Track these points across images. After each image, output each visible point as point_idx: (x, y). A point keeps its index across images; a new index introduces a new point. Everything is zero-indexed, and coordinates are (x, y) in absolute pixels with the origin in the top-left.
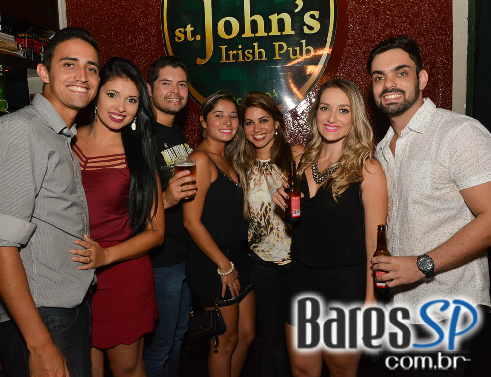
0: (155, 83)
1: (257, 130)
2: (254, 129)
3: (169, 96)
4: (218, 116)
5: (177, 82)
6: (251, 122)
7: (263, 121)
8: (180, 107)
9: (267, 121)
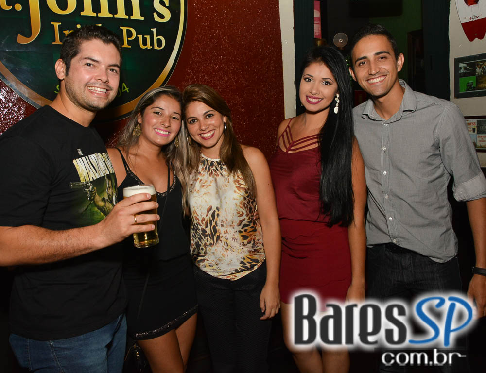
0: (74, 61)
1: (203, 128)
2: (200, 126)
4: (157, 113)
6: (195, 120)
7: (208, 116)
8: (106, 101)
9: (213, 115)
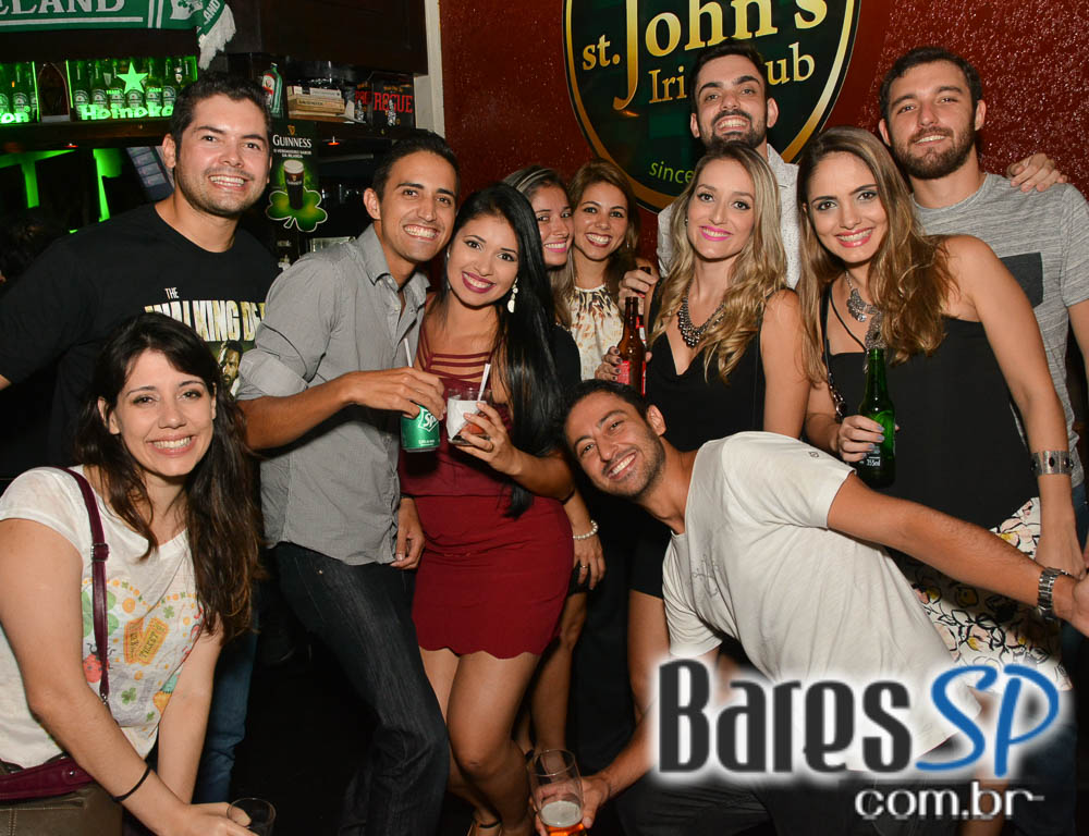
0: (186, 135)
3: (215, 170)
5: (238, 136)
